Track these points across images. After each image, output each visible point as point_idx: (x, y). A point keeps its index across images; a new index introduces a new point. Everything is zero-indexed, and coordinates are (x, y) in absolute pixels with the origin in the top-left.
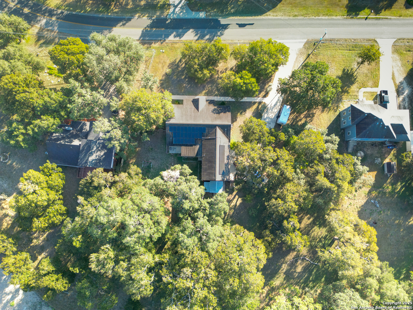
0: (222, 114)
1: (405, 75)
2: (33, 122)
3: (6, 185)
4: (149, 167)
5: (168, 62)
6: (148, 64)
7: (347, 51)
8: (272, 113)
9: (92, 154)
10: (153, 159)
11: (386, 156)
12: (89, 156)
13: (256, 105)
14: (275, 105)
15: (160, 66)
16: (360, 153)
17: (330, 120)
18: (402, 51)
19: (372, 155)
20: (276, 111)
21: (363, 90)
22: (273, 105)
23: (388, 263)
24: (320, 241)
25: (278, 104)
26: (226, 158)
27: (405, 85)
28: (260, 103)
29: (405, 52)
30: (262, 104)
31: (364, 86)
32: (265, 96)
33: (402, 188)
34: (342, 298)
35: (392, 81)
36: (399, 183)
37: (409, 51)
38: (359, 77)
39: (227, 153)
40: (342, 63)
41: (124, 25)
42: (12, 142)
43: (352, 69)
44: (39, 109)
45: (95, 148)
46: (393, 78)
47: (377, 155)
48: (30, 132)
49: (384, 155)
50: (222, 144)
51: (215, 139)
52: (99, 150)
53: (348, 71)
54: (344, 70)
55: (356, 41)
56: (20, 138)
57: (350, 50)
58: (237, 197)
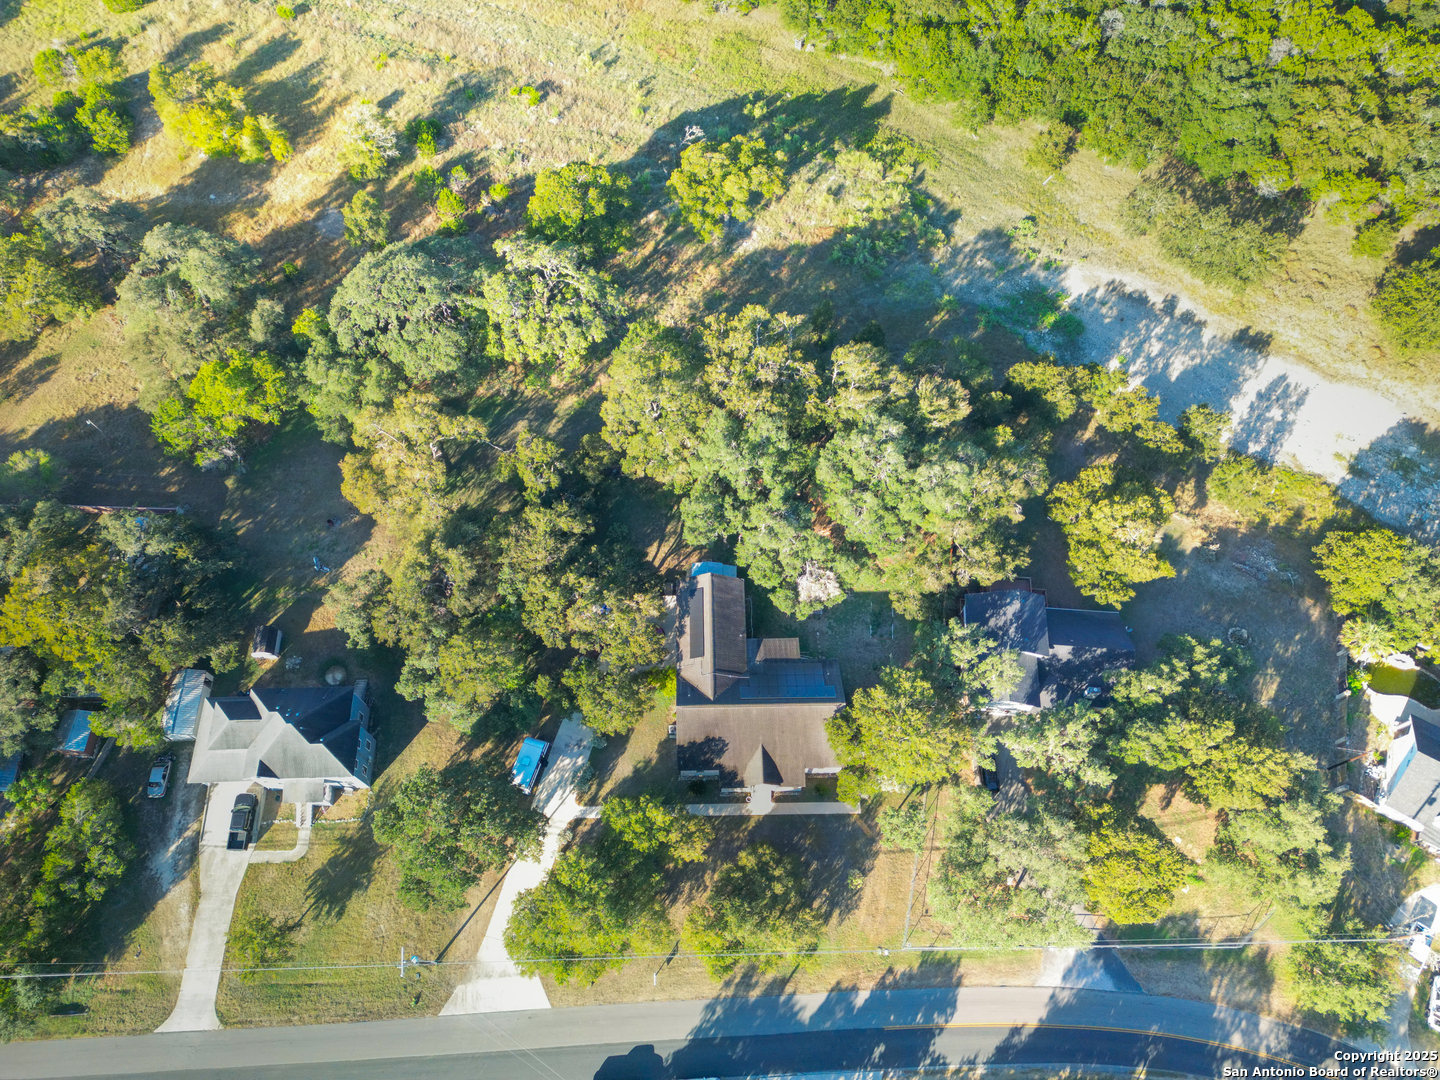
0: (698, 741)
1: (161, 905)
2: (1179, 689)
3: (1215, 577)
4: (877, 625)
5: (860, 915)
6: (919, 906)
7: (321, 982)
8: (564, 770)
9: (1017, 616)
10: (868, 644)
11: (268, 676)
12: (1021, 610)
13: (603, 793)
14: (554, 791)
15: (882, 904)
16: (334, 679)
17: (403, 762)
18: (148, 989)
19: (305, 678)
20: (552, 777)
21: (293, 854)
22: (559, 792)
23: (324, 439)
24: (465, 482)
25: (543, 796)
26: (688, 630)
27: (167, 876)
28: (592, 802)
29: (139, 986)
30: (586, 798)
31: (289, 867)
32: (578, 822)
33: (251, 596)
34: (445, 359)
35: (203, 886)
36: (253, 606)
37: (125, 992)
38: (300, 895)
39: (685, 642)
40: (339, 939)
41: (1016, 1031)
42: (1216, 642)
43: (316, 918)
44: (1173, 714)
45: (1012, 631)
46: (197, 895)
47: (291, 676)
48: (1179, 664)
49: (273, 677)
50: (699, 659)
51: (717, 669)
52: (1000, 628)
53: (328, 913)
54: (340, 914)
55: (284, 1017)
56: (1200, 652)
57: (310, 985)
58: (657, 563)
